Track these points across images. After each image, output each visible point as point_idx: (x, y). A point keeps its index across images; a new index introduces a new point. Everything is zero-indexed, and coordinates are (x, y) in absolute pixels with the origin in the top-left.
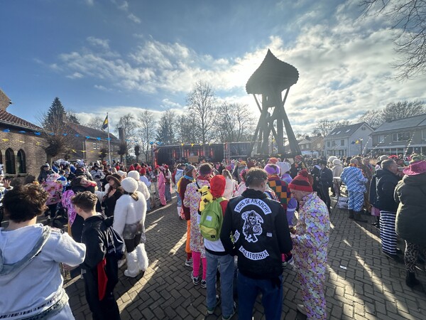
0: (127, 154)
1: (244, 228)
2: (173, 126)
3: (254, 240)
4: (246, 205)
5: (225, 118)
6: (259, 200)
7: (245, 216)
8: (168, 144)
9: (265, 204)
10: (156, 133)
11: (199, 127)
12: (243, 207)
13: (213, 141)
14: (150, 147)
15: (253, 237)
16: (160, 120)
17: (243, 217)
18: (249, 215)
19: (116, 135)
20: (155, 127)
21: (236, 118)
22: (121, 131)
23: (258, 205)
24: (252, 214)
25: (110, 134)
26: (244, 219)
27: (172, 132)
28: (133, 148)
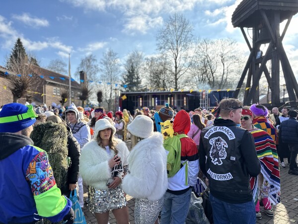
0: (88, 101)
1: (211, 152)
2: (140, 70)
3: (220, 163)
4: (214, 132)
5: (204, 60)
6: (225, 127)
7: (212, 142)
8: (133, 91)
9: (230, 131)
10: (120, 78)
11: (171, 71)
12: (211, 134)
13: (187, 89)
14: (114, 94)
15: (218, 161)
16: (125, 63)
17: (210, 142)
18: (216, 141)
19: (77, 79)
20: (120, 72)
21: (220, 59)
22: (82, 75)
23: (224, 132)
24: (218, 140)
25: (72, 79)
26: (212, 144)
27: (138, 78)
28: (95, 95)
